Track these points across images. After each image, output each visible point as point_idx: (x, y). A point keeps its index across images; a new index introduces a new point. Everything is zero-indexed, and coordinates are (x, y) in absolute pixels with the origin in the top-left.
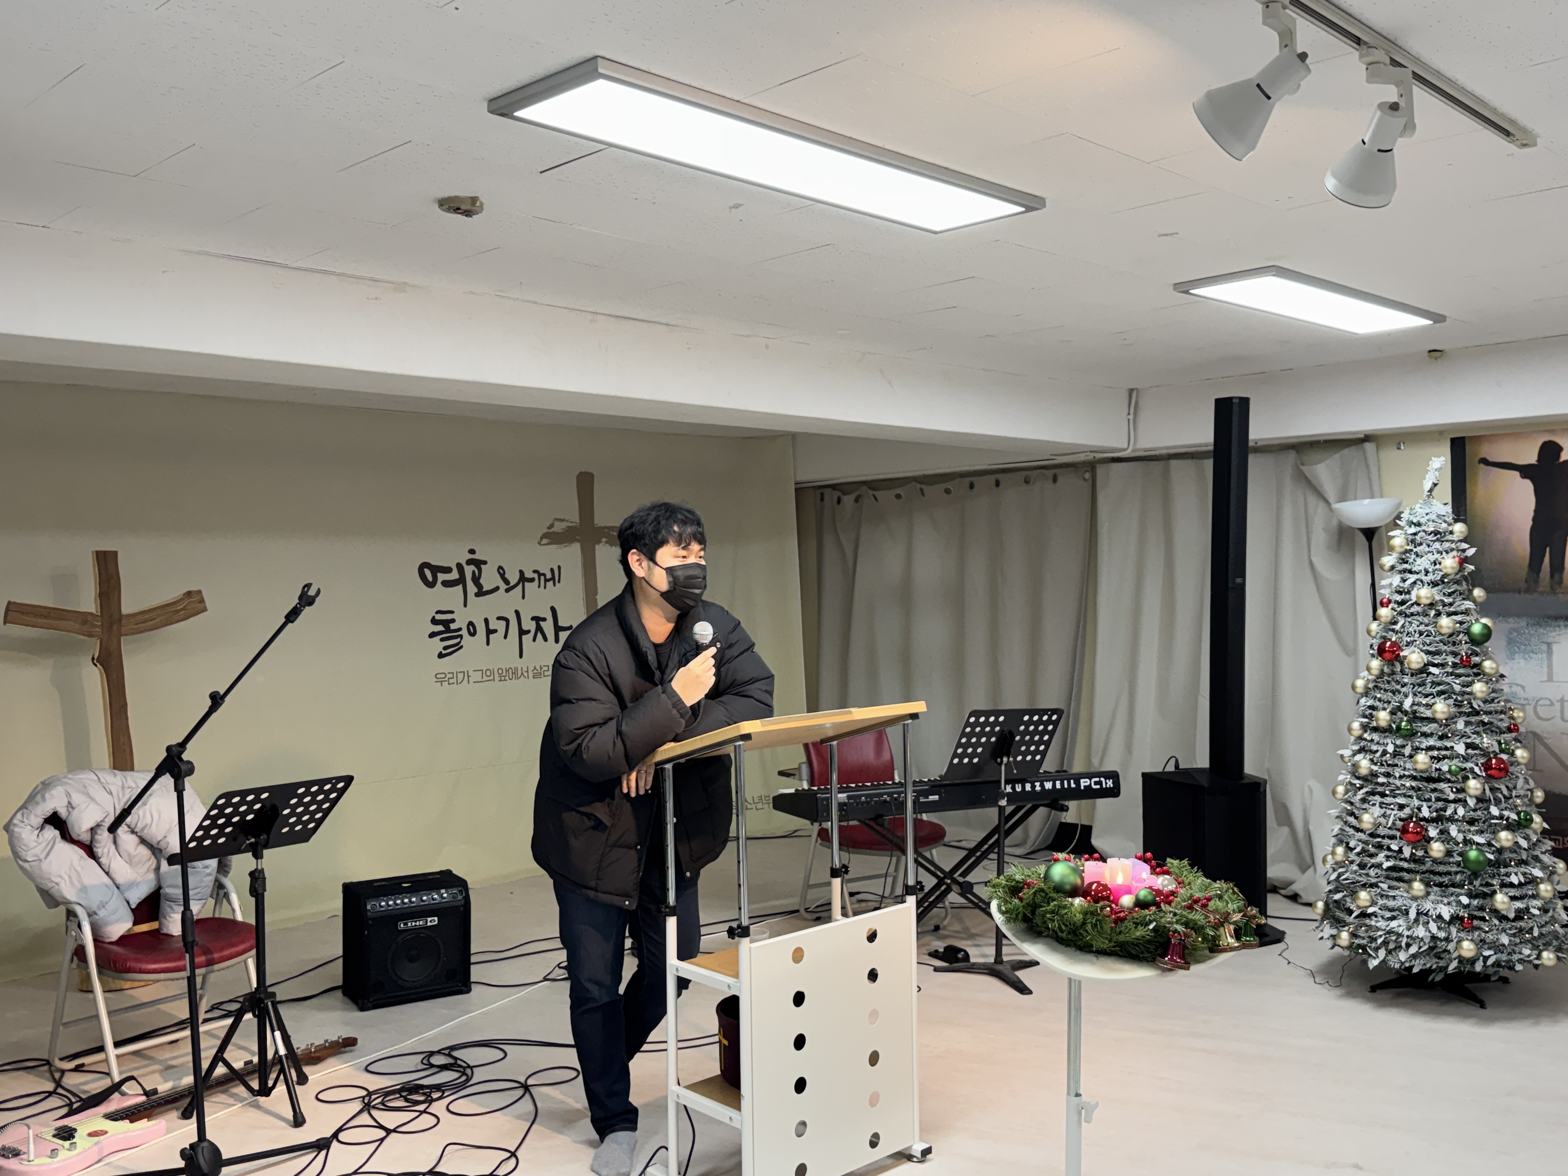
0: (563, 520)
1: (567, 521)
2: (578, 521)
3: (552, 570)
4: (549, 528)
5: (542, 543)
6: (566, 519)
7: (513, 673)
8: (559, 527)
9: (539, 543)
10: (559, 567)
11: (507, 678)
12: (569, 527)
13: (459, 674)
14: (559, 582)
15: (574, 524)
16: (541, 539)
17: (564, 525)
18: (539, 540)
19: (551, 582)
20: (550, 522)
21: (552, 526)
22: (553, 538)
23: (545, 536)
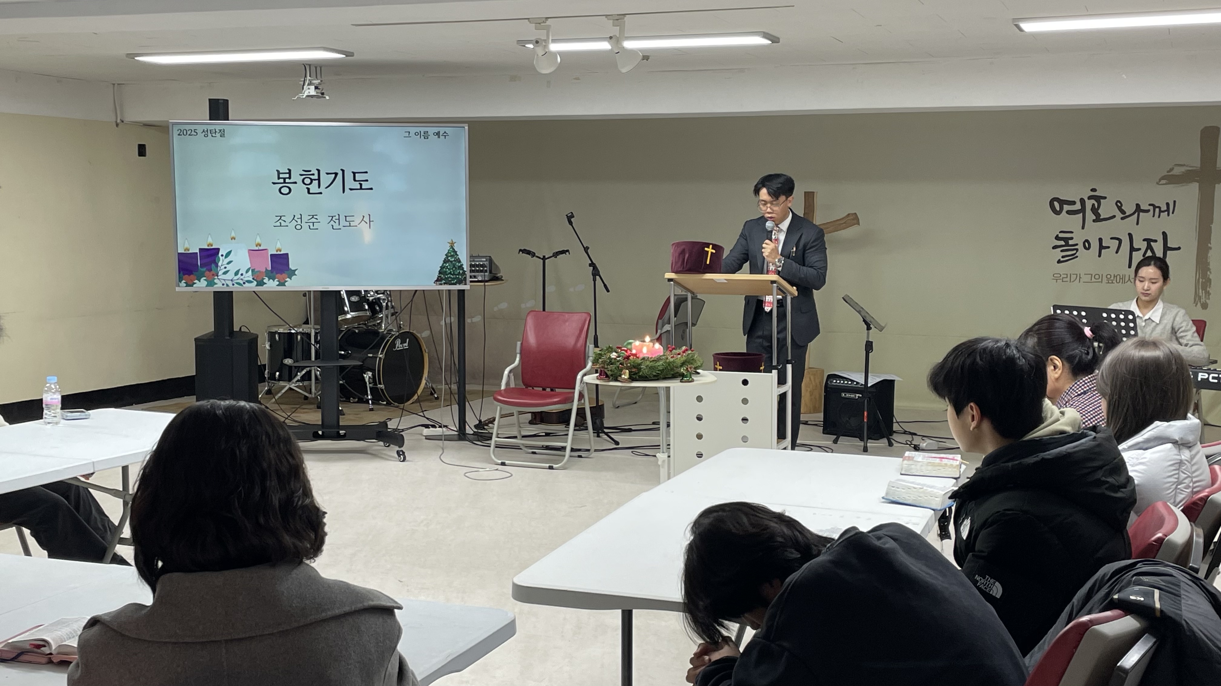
0: (1184, 165)
1: (1187, 166)
2: (1199, 166)
3: (1168, 204)
4: (1168, 172)
5: (1160, 183)
6: (1186, 164)
7: (1120, 279)
8: (1177, 171)
9: (1157, 183)
10: (1175, 202)
11: (1114, 281)
12: (1188, 170)
13: (1072, 276)
14: (1173, 213)
15: (1195, 168)
16: (1160, 180)
17: (1183, 169)
18: (1158, 181)
19: (1167, 213)
20: (1171, 167)
21: (1171, 170)
22: (1171, 179)
23: (1163, 178)
